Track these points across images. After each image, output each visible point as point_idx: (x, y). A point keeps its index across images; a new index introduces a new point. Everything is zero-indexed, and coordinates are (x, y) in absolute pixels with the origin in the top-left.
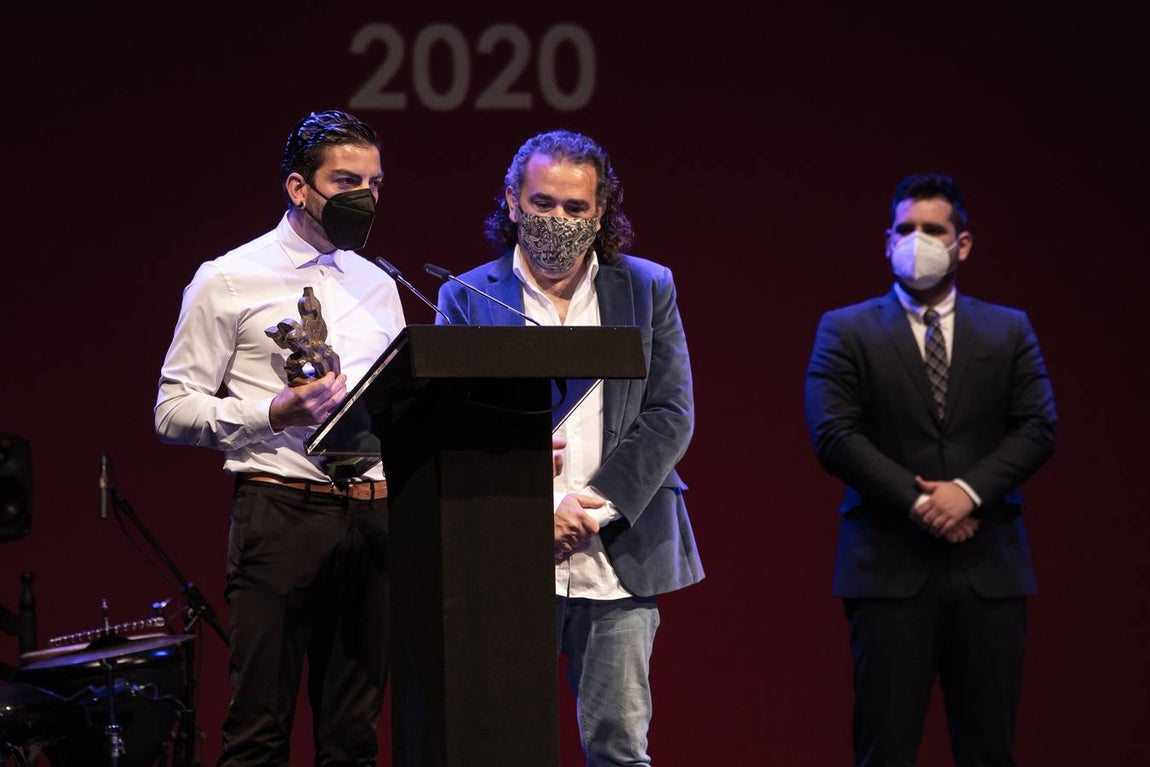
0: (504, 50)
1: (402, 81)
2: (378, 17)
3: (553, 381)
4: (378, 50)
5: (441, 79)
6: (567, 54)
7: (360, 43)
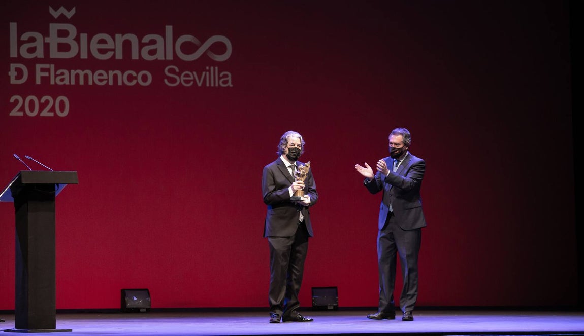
0: (47, 102)
1: (22, 109)
2: (15, 94)
3: (56, 185)
4: (17, 102)
5: (32, 110)
6: (62, 104)
7: (12, 100)
